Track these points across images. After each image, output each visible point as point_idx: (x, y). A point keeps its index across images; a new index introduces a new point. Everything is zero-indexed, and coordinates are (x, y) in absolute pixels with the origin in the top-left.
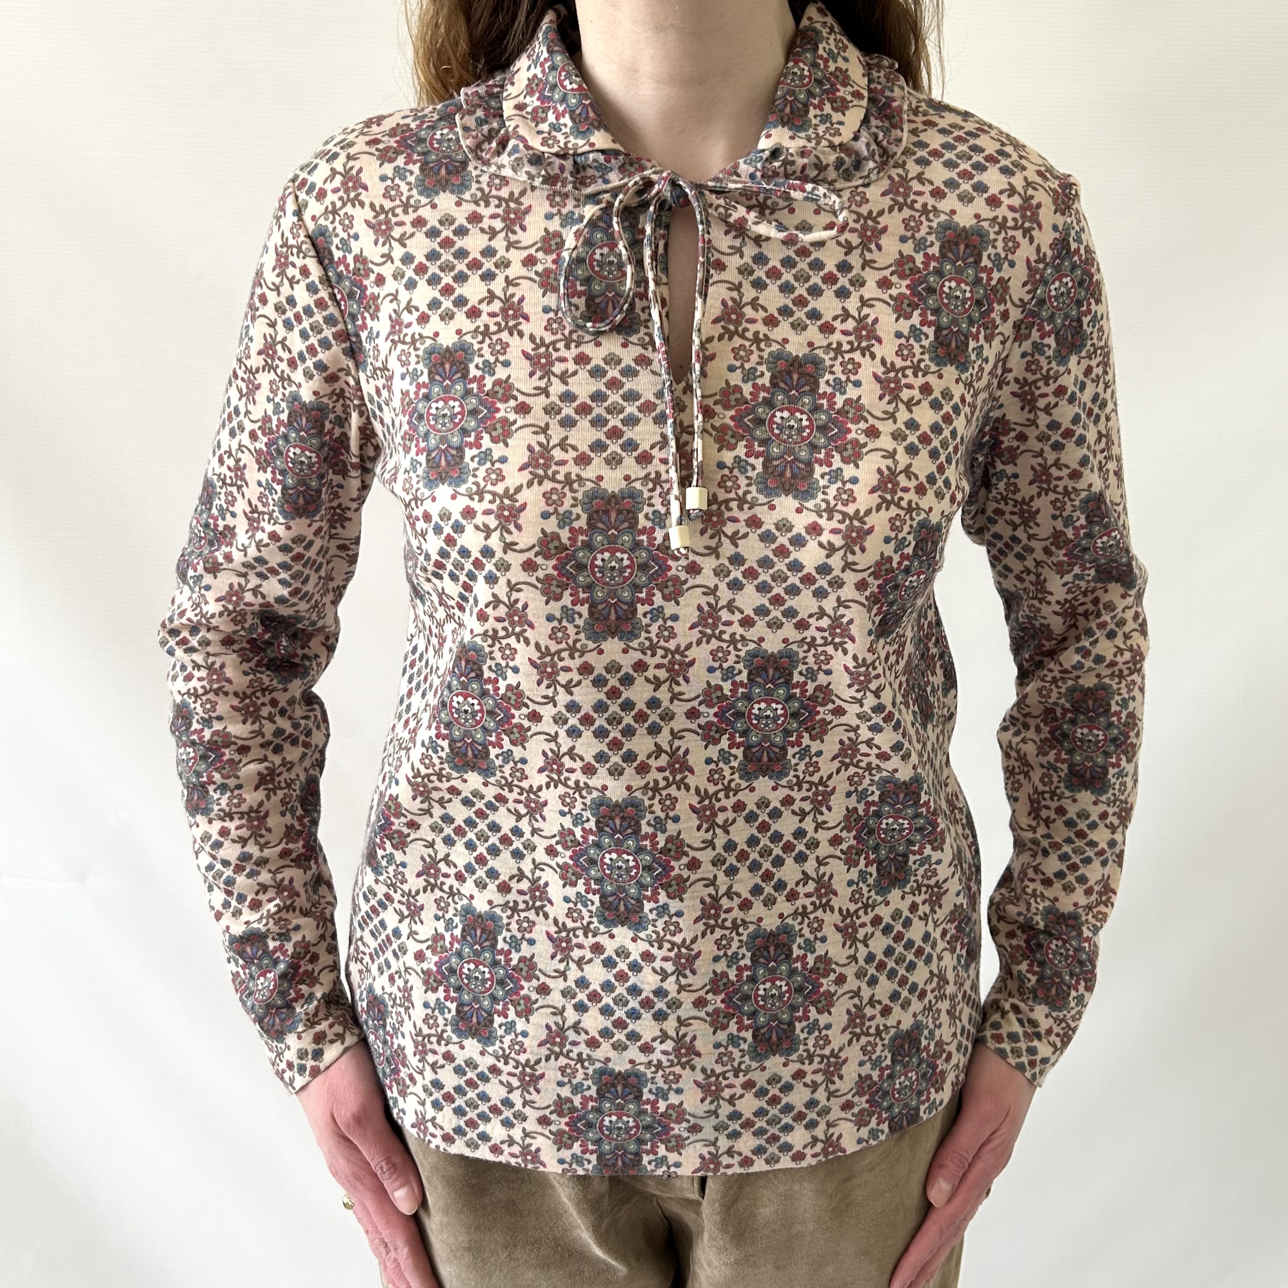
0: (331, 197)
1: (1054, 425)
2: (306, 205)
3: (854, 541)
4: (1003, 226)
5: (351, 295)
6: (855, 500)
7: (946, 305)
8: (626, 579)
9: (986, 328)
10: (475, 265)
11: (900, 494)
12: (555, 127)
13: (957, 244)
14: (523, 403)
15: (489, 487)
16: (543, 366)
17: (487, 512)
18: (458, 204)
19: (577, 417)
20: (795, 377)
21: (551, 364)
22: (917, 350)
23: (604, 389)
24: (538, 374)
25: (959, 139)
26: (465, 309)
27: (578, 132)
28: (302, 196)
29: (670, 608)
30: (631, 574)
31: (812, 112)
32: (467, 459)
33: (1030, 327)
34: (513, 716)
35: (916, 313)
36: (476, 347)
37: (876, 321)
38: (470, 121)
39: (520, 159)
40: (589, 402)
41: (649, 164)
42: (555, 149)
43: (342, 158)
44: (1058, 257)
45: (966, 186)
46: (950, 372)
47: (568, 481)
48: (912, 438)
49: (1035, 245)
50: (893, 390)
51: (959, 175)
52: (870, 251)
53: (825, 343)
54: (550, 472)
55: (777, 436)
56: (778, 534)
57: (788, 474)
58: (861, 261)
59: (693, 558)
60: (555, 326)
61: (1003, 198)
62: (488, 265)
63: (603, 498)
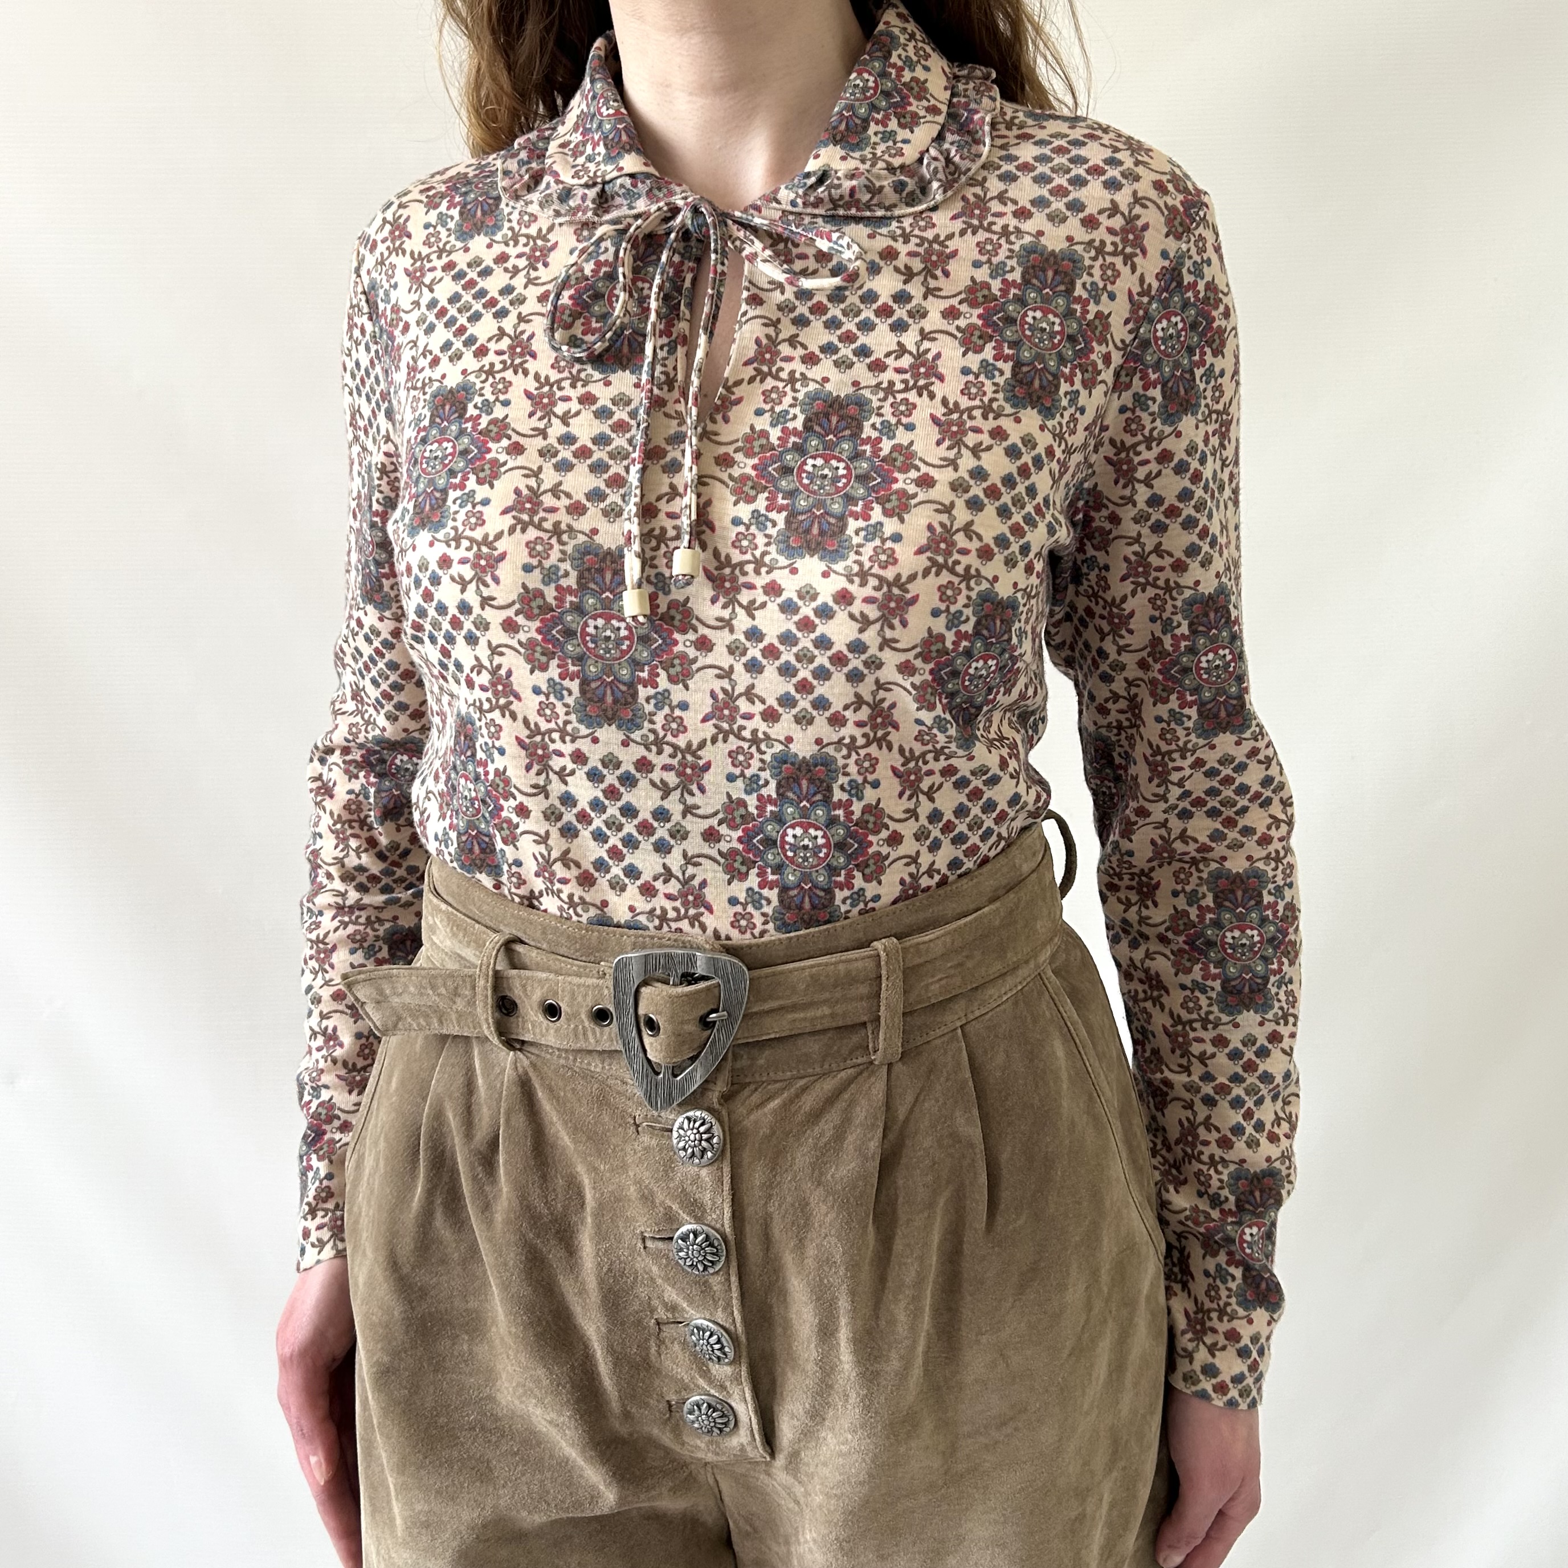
0: (381, 248)
1: (1156, 501)
3: (893, 612)
6: (896, 562)
7: (1029, 338)
8: (624, 653)
9: (1083, 371)
10: (491, 304)
11: (956, 557)
12: (590, 158)
13: (1044, 271)
15: (468, 533)
16: (544, 407)
17: (463, 561)
18: (489, 246)
19: (575, 461)
20: (834, 419)
21: (553, 404)
22: (989, 388)
23: (608, 432)
25: (1059, 149)
26: (474, 348)
27: (609, 158)
29: (677, 694)
30: (630, 647)
31: (873, 128)
32: (449, 502)
33: (1131, 374)
34: (502, 809)
35: (990, 346)
36: (478, 386)
37: (938, 356)
38: (512, 164)
39: (550, 195)
40: (590, 445)
42: (585, 180)
44: (1167, 290)
45: (1058, 205)
46: (1031, 416)
47: (557, 531)
48: (977, 490)
49: (1138, 273)
50: (955, 433)
51: (1051, 192)
52: (935, 277)
53: (874, 382)
54: (536, 519)
55: (806, 487)
56: (800, 603)
57: (815, 531)
58: (923, 290)
59: (703, 630)
60: (563, 364)
61: (1102, 218)
62: (504, 302)
63: (596, 555)
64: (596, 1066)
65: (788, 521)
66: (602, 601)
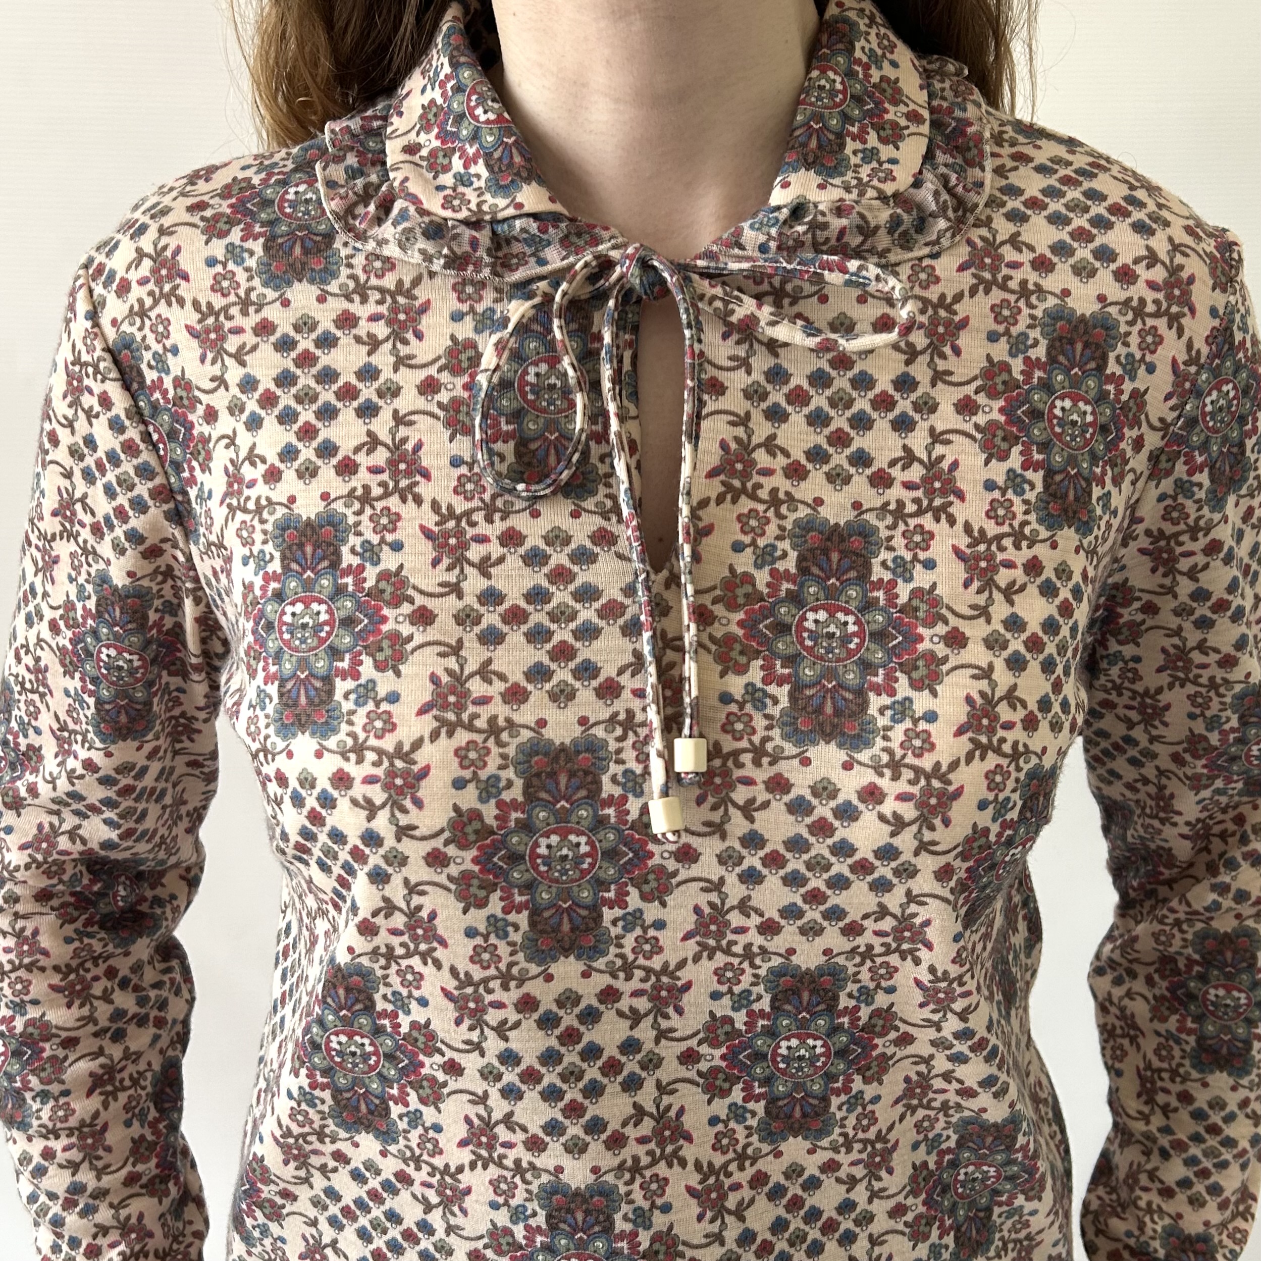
0: (137, 292)
1: (1201, 595)
2: (103, 304)
3: (933, 811)
4: (1139, 312)
5: (172, 435)
6: (933, 746)
7: (1059, 436)
8: (584, 873)
9: (1114, 466)
10: (348, 393)
11: (1001, 733)
12: (463, 180)
13: (1072, 343)
14: (423, 608)
15: (373, 742)
16: (452, 550)
17: (370, 780)
18: (321, 299)
19: (506, 629)
20: (835, 556)
21: (464, 546)
22: (1018, 508)
23: (545, 583)
24: (446, 562)
25: (1067, 181)
26: (334, 461)
27: (498, 186)
28: (98, 289)
29: (652, 912)
30: (592, 865)
31: (851, 146)
32: (338, 696)
33: (1173, 459)
34: (422, 1065)
35: (1016, 450)
36: (351, 520)
37: (955, 465)
38: (337, 172)
39: (410, 230)
40: (523, 604)
41: (605, 235)
42: (464, 214)
43: (152, 233)
44: (1217, 355)
45: (1084, 253)
46: (1068, 536)
47: (493, 729)
49: (1185, 338)
50: (983, 571)
51: (1072, 236)
52: (944, 357)
53: (878, 503)
54: (465, 716)
55: (810, 650)
56: (815, 802)
57: (829, 709)
58: (930, 374)
60: (468, 489)
61: (1140, 269)
62: (368, 392)
63: (546, 754)
65: (792, 696)
66: (557, 813)
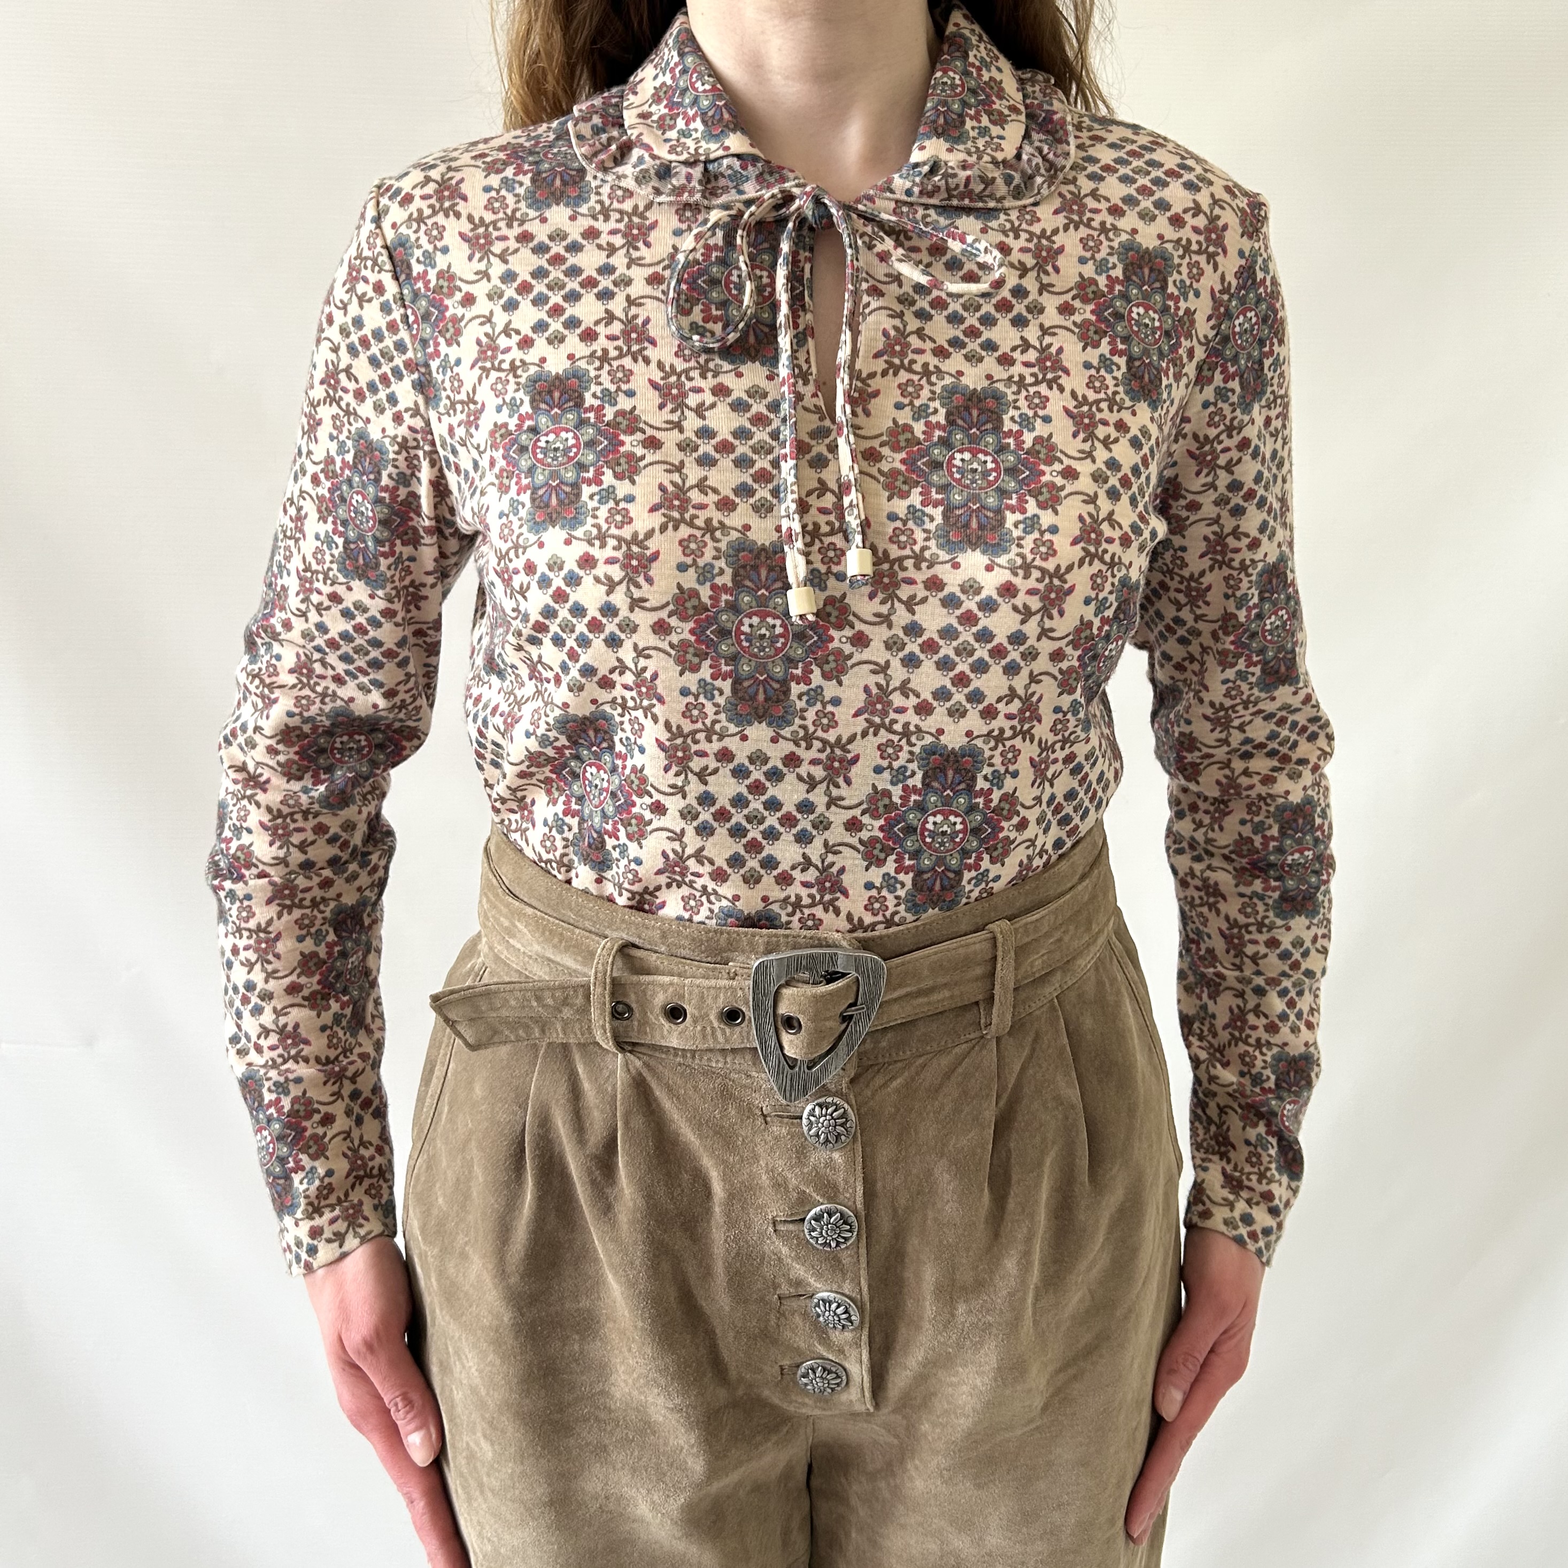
0: (418, 203)
1: (1235, 486)
2: (387, 211)
3: (1052, 603)
4: (1187, 249)
5: (426, 317)
6: (1055, 553)
7: (1137, 333)
8: (778, 651)
9: (1175, 365)
10: (590, 283)
11: (1104, 546)
12: (684, 134)
13: (1141, 268)
14: (653, 438)
15: (613, 531)
16: (675, 398)
17: (610, 561)
18: (573, 218)
19: (717, 456)
20: (975, 413)
21: (684, 395)
22: (1110, 382)
23: (748, 425)
24: (669, 406)
25: (1132, 154)
26: (578, 331)
27: (710, 136)
28: (384, 201)
29: (830, 689)
30: (785, 645)
31: (970, 123)
32: (585, 497)
33: (1212, 368)
34: (634, 804)
35: (1105, 341)
36: (593, 373)
37: (1060, 350)
38: (585, 129)
39: (646, 171)
40: (731, 439)
41: (791, 175)
42: (684, 156)
44: (1244, 287)
45: (1146, 203)
46: (1143, 409)
47: (709, 528)
48: (1114, 481)
49: (1219, 272)
50: (1087, 426)
51: (1138, 190)
52: (1047, 273)
53: (1005, 376)
54: (687, 516)
55: (958, 481)
56: (963, 597)
57: (974, 524)
58: (1037, 285)
59: (859, 626)
60: (687, 352)
61: (1187, 217)
62: (605, 283)
63: (751, 551)
64: (717, 1063)
65: (945, 515)
66: (758, 599)
